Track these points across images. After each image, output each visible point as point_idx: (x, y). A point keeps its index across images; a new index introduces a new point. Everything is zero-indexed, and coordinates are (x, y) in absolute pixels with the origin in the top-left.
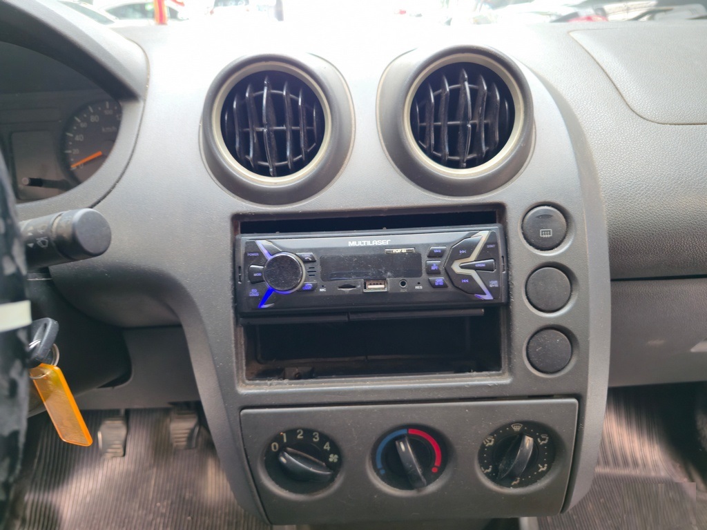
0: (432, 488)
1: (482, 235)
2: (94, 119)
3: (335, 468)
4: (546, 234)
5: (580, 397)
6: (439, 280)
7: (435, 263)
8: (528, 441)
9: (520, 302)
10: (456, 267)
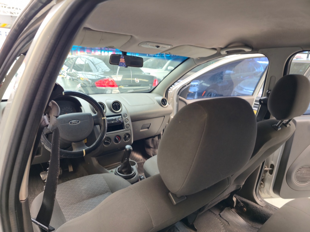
0: (119, 143)
1: (120, 116)
2: (65, 109)
3: (110, 142)
4: (125, 116)
5: (131, 130)
6: (118, 121)
7: (117, 119)
8: (127, 136)
9: (124, 122)
10: (119, 119)
